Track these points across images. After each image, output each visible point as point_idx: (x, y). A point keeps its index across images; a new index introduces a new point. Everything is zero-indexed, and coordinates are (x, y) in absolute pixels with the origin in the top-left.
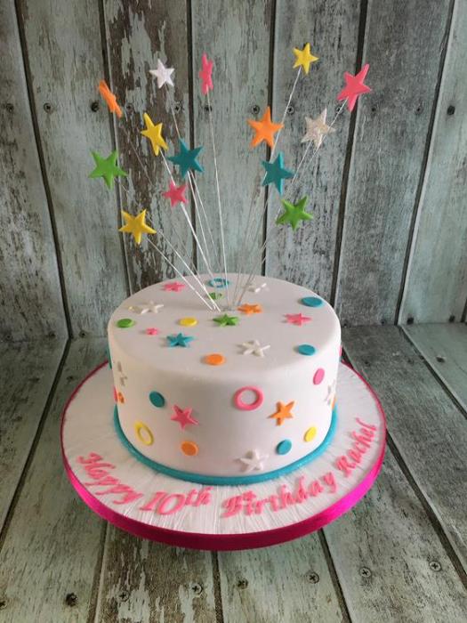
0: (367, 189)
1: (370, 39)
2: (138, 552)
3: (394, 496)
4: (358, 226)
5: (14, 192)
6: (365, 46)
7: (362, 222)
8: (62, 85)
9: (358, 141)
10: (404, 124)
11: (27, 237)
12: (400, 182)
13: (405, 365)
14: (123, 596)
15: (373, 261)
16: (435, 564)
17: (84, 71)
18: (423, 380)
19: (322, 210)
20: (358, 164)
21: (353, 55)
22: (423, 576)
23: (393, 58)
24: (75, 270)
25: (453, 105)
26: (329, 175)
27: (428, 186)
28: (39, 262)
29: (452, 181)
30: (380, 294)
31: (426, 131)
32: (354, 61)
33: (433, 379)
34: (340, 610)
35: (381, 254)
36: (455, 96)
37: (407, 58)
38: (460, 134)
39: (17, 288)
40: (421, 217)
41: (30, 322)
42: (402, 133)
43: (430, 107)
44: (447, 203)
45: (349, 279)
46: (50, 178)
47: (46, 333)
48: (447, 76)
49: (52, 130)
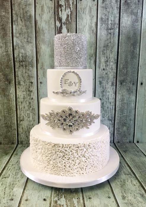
0: (122, 103)
1: (119, 67)
2: (62, 191)
3: (131, 181)
4: (120, 113)
5: (29, 103)
6: (118, 69)
7: (121, 112)
8: (45, 78)
9: (118, 91)
10: (130, 87)
11: (31, 114)
12: (130, 101)
13: (136, 152)
14: (58, 199)
15: (125, 123)
16: (142, 196)
18: (141, 156)
19: (110, 108)
20: (119, 97)
21: (115, 71)
23: (125, 72)
25: (142, 82)
26: (111, 99)
27: (138, 103)
28: (33, 121)
29: (145, 101)
30: (128, 133)
31: (136, 89)
32: (116, 72)
34: (116, 204)
35: (127, 121)
36: (142, 80)
37: (129, 71)
38: (145, 89)
39: (26, 128)
40: (137, 111)
42: (129, 89)
43: (136, 83)
44: (144, 108)
45: (118, 128)
46: (39, 100)
48: (140, 75)
49: (41, 88)
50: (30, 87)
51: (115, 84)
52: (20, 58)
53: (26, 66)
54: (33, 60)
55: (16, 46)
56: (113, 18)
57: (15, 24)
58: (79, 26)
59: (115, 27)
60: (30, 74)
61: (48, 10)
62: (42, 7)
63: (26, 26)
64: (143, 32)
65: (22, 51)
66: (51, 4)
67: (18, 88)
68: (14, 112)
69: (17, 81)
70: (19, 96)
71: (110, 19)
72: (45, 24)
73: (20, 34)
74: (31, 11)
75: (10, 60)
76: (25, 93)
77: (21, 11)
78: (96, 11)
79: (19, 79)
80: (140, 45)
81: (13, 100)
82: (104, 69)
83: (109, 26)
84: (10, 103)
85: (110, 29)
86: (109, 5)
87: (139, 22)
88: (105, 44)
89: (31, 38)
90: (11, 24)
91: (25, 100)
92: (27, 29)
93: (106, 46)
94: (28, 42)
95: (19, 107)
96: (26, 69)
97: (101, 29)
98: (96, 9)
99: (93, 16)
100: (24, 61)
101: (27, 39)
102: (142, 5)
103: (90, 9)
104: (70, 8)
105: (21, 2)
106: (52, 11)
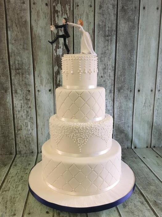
0: (119, 110)
1: (117, 75)
4: (118, 120)
5: (27, 112)
6: (116, 77)
7: (119, 119)
8: (43, 86)
9: (116, 98)
10: (127, 94)
11: (29, 124)
12: (128, 108)
13: (134, 159)
15: (123, 130)
17: (48, 83)
21: (113, 78)
22: (139, 206)
23: (123, 79)
24: (41, 132)
25: (139, 89)
26: (109, 107)
27: (136, 110)
28: (32, 130)
29: (142, 108)
30: (126, 139)
31: (133, 96)
32: (113, 80)
33: (142, 162)
36: (139, 87)
37: (126, 78)
38: (142, 96)
39: (25, 138)
40: (135, 118)
41: (27, 148)
42: (127, 96)
43: (134, 90)
44: (142, 114)
45: (116, 134)
46: (37, 108)
47: (31, 152)
48: (137, 82)
49: (39, 96)
50: (27, 96)
51: (113, 92)
52: (16, 66)
53: (23, 74)
54: (29, 67)
55: (11, 53)
56: (110, 24)
57: (10, 30)
58: (76, 32)
59: (113, 33)
60: (27, 82)
61: (44, 16)
62: (38, 12)
63: (21, 32)
64: (140, 39)
65: (18, 58)
66: (47, 10)
67: (15, 96)
68: (12, 122)
69: (13, 89)
70: (16, 105)
71: (107, 26)
72: (42, 30)
73: (15, 40)
74: (26, 16)
75: (6, 68)
76: (22, 102)
77: (16, 16)
78: (93, 17)
79: (16, 88)
80: (137, 52)
81: (10, 109)
82: (102, 77)
83: (106, 32)
84: (6, 112)
85: (107, 36)
86: (106, 11)
87: (136, 29)
88: (103, 51)
89: (27, 44)
90: (5, 30)
91: (23, 109)
92: (22, 36)
93: (104, 53)
94: (24, 49)
95: (17, 117)
96: (23, 77)
97: (98, 36)
98: (93, 15)
99: (90, 23)
100: (20, 69)
101: (23, 45)
102: (138, 12)
103: (87, 15)
104: (67, 14)
105: (15, 6)
106: (48, 17)
